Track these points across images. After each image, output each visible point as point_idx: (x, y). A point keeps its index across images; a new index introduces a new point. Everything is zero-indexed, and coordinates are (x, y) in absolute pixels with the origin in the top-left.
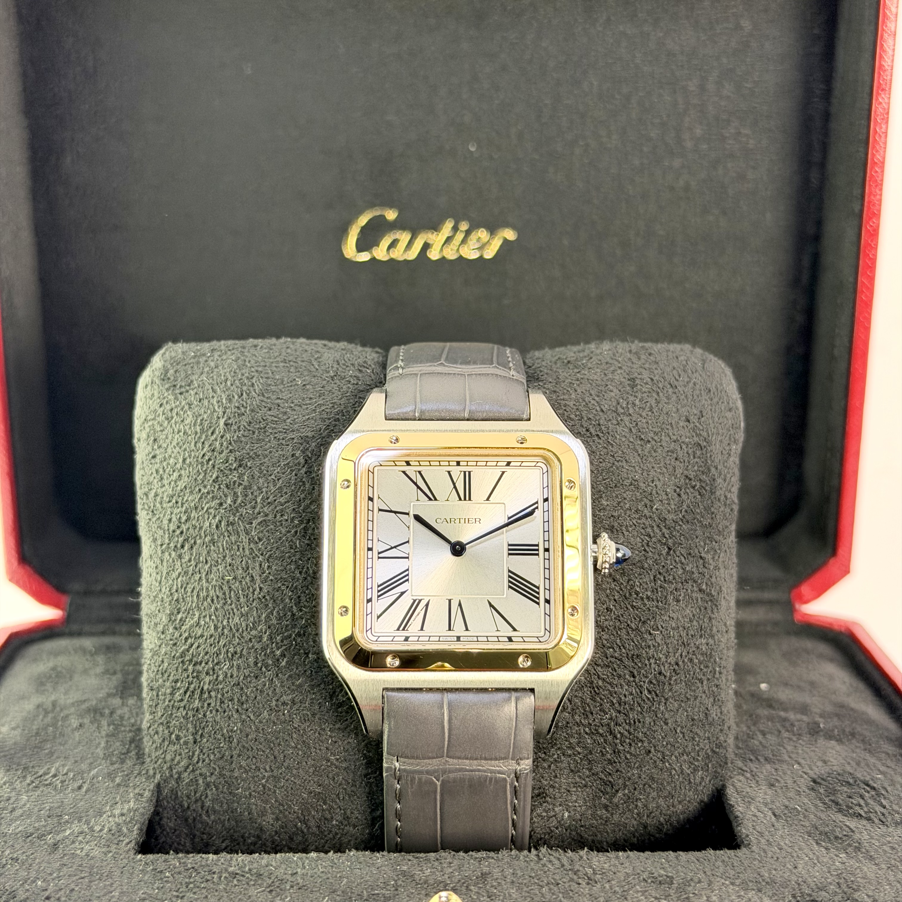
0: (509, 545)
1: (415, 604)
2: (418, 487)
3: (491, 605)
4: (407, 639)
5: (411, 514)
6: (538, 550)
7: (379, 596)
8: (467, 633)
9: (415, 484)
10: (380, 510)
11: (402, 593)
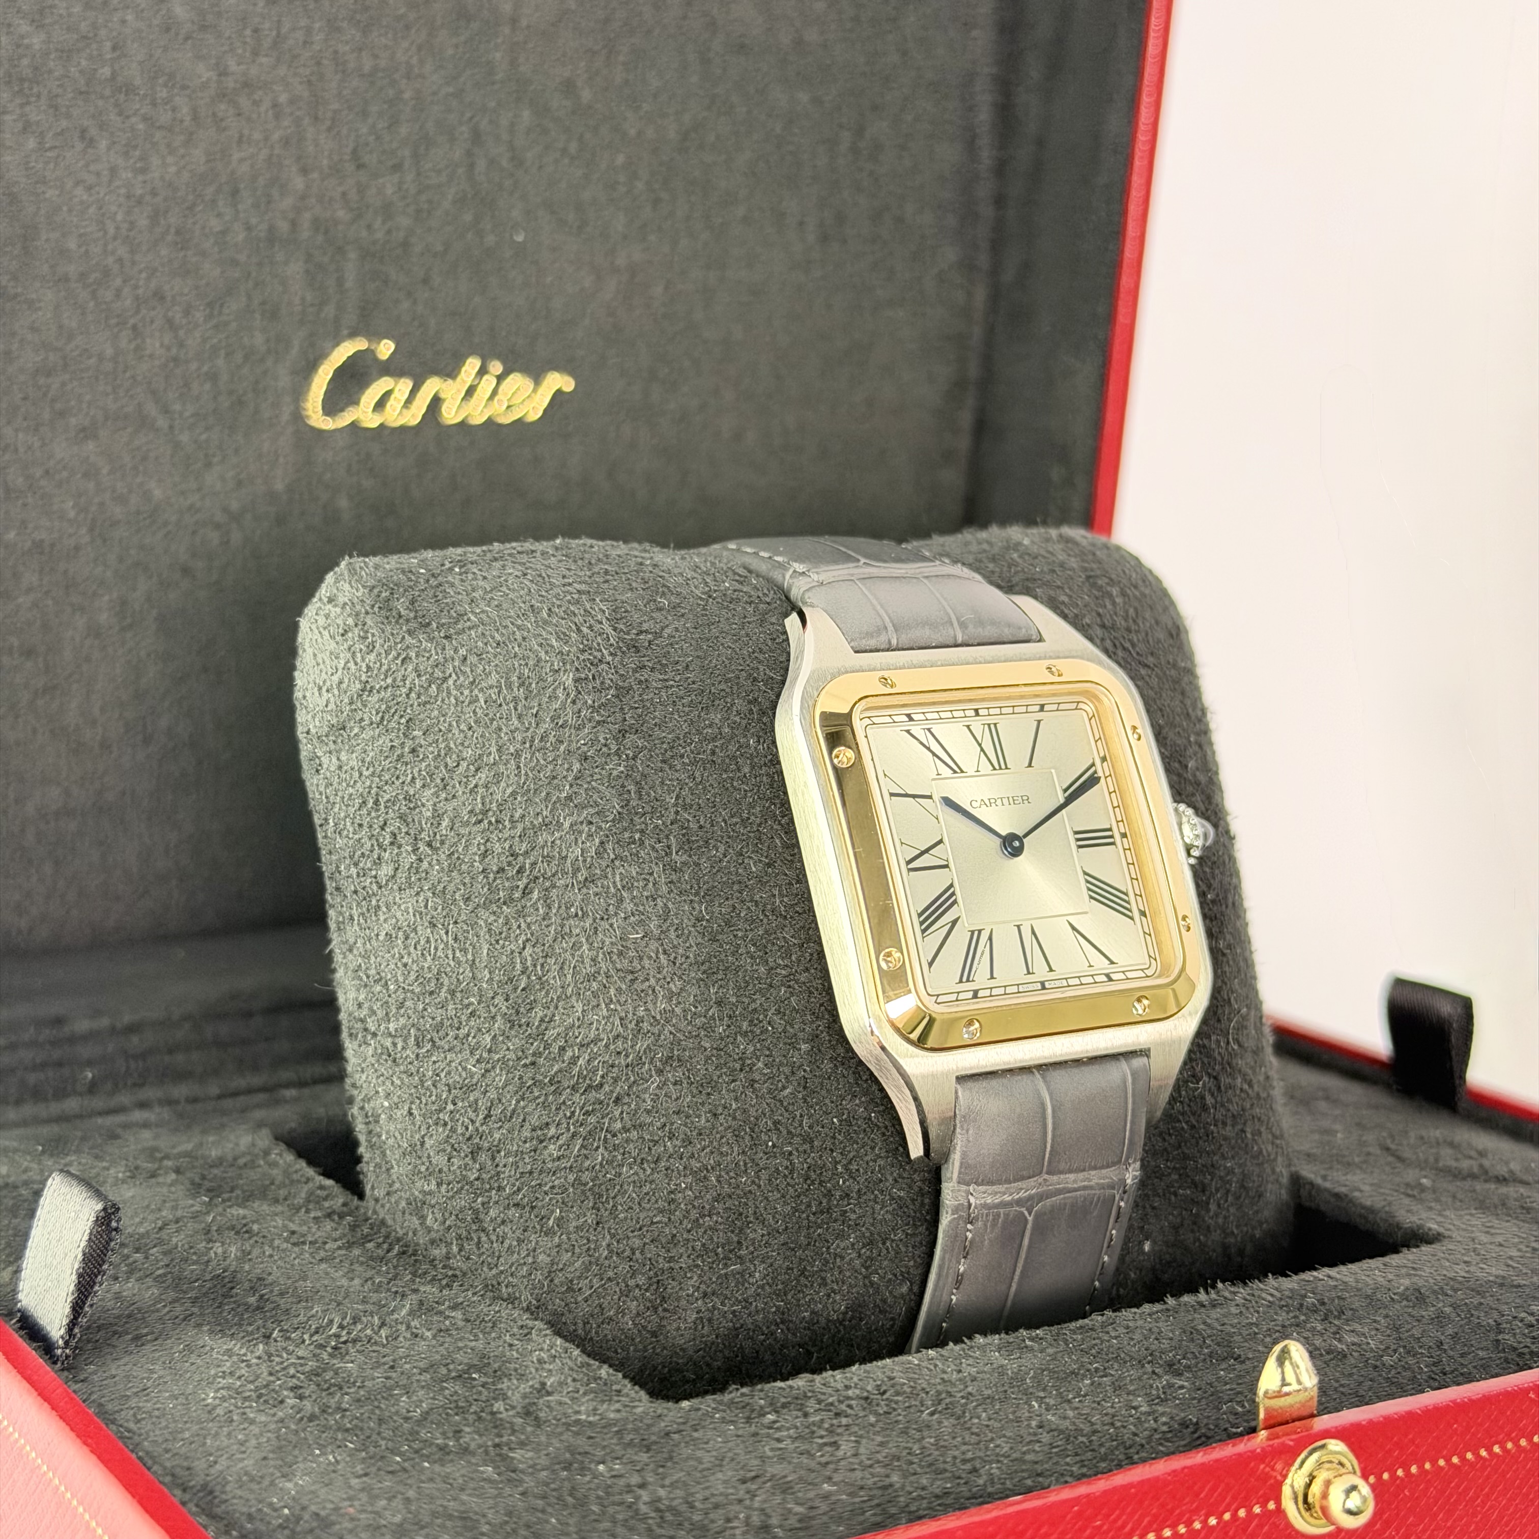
0: (1076, 833)
1: (975, 935)
2: (934, 754)
3: (1074, 928)
4: (975, 996)
5: (936, 797)
6: (1112, 837)
7: (924, 931)
8: (1051, 976)
9: (928, 749)
10: (892, 795)
11: (954, 923)
